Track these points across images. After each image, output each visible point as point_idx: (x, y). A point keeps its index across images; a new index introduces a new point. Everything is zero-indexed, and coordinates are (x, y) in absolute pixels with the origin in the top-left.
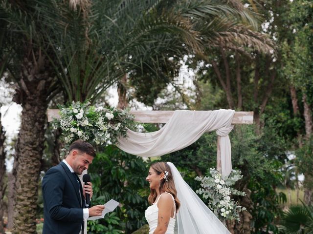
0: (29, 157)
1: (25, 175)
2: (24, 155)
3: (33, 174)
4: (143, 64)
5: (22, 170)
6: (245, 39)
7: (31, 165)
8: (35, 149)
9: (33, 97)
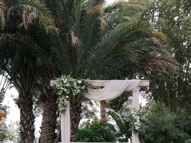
0: (47, 130)
1: (45, 140)
2: (44, 129)
3: (50, 139)
4: (109, 77)
5: (44, 137)
6: (163, 63)
7: (48, 134)
8: (50, 125)
9: (50, 98)
